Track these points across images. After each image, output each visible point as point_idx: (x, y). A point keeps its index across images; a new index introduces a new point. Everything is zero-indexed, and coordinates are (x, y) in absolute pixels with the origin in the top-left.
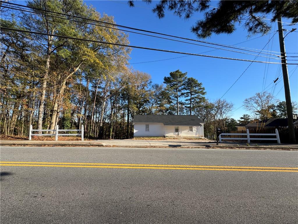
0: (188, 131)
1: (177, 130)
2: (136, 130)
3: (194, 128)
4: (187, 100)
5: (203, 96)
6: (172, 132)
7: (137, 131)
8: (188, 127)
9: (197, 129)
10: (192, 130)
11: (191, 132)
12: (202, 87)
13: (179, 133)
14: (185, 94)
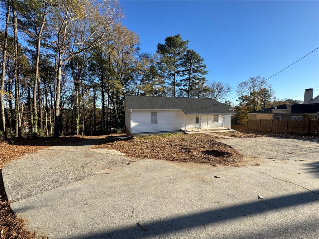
0: (213, 122)
1: (197, 121)
2: (134, 122)
3: (220, 116)
4: (182, 81)
5: (204, 76)
6: (191, 124)
7: (136, 124)
8: (212, 116)
9: (223, 118)
10: (216, 120)
11: (216, 122)
12: (202, 65)
13: (202, 124)
14: (181, 73)
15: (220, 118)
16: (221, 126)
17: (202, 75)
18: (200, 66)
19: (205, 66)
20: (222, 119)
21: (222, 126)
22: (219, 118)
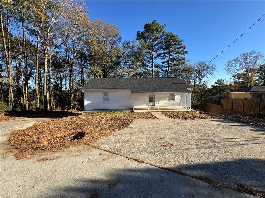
0: (169, 101)
1: (152, 100)
2: (88, 100)
3: (177, 95)
4: (164, 63)
5: (184, 57)
6: (144, 103)
7: (89, 102)
8: (168, 94)
9: (181, 96)
10: (173, 99)
11: (172, 101)
12: (182, 46)
13: (155, 103)
14: (162, 56)
15: (178, 96)
16: (178, 104)
17: (181, 56)
18: (181, 47)
19: (184, 47)
20: (179, 98)
21: (180, 105)
22: (176, 97)
